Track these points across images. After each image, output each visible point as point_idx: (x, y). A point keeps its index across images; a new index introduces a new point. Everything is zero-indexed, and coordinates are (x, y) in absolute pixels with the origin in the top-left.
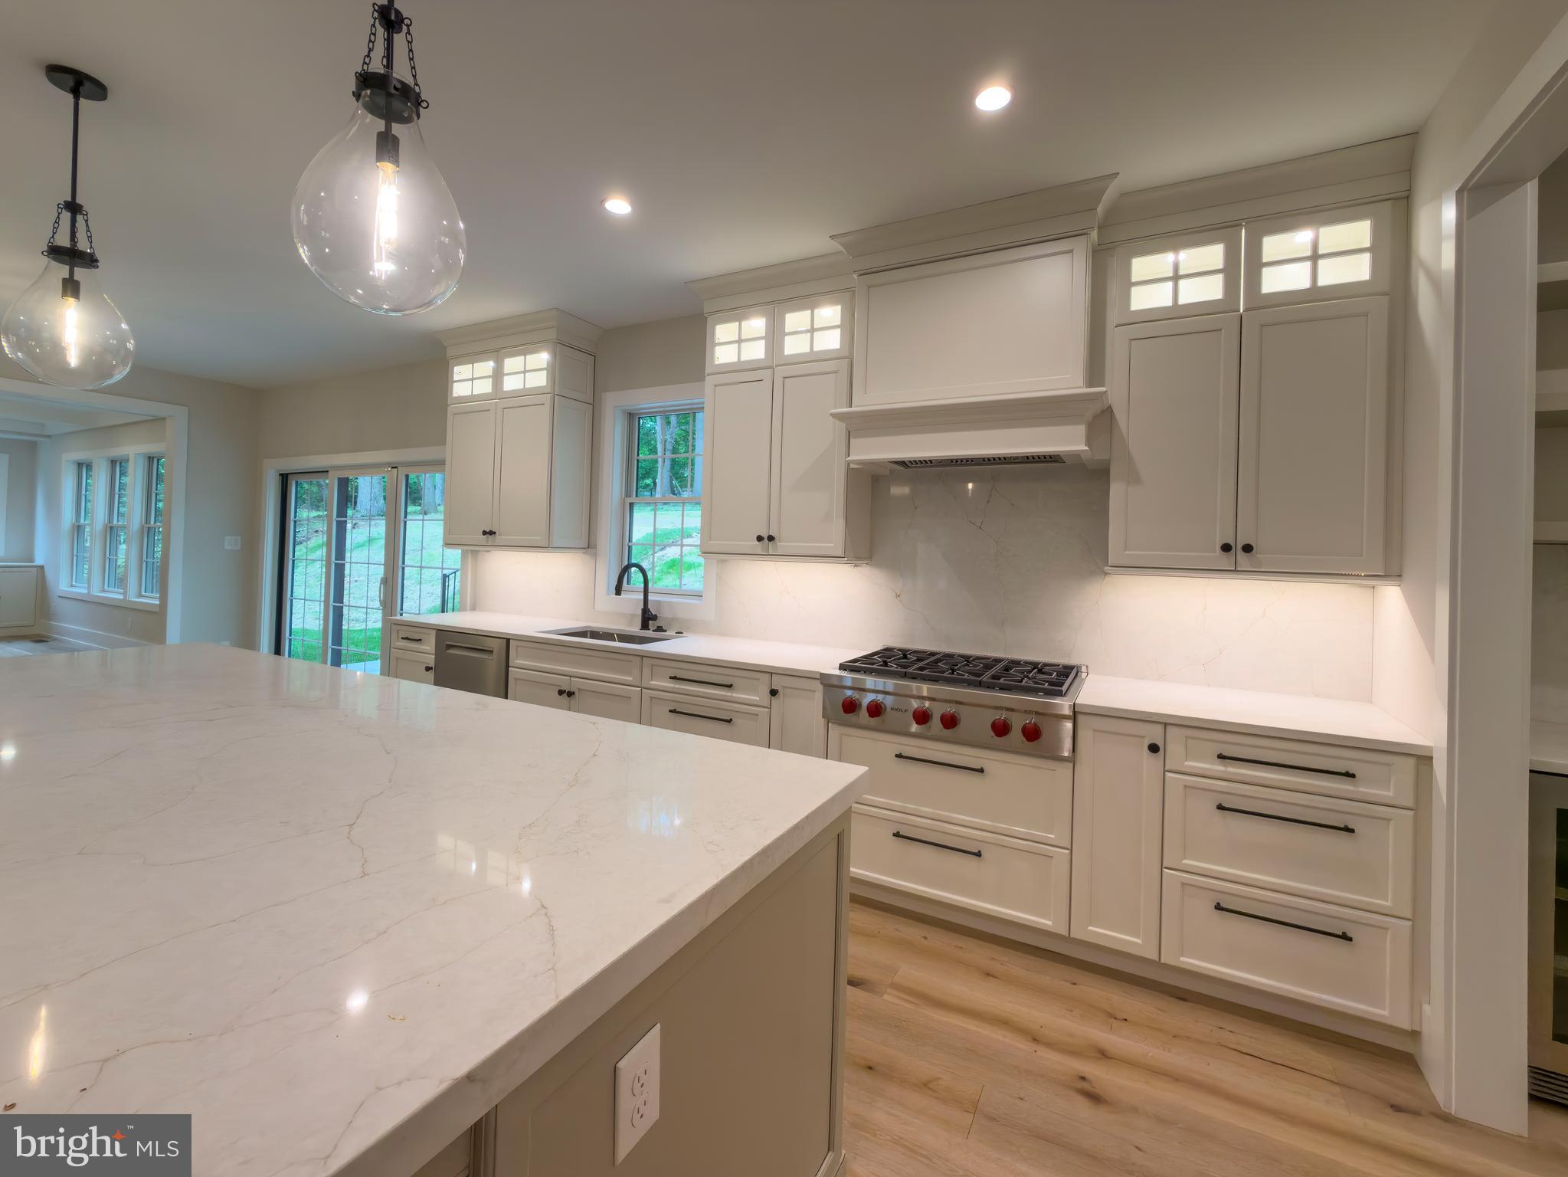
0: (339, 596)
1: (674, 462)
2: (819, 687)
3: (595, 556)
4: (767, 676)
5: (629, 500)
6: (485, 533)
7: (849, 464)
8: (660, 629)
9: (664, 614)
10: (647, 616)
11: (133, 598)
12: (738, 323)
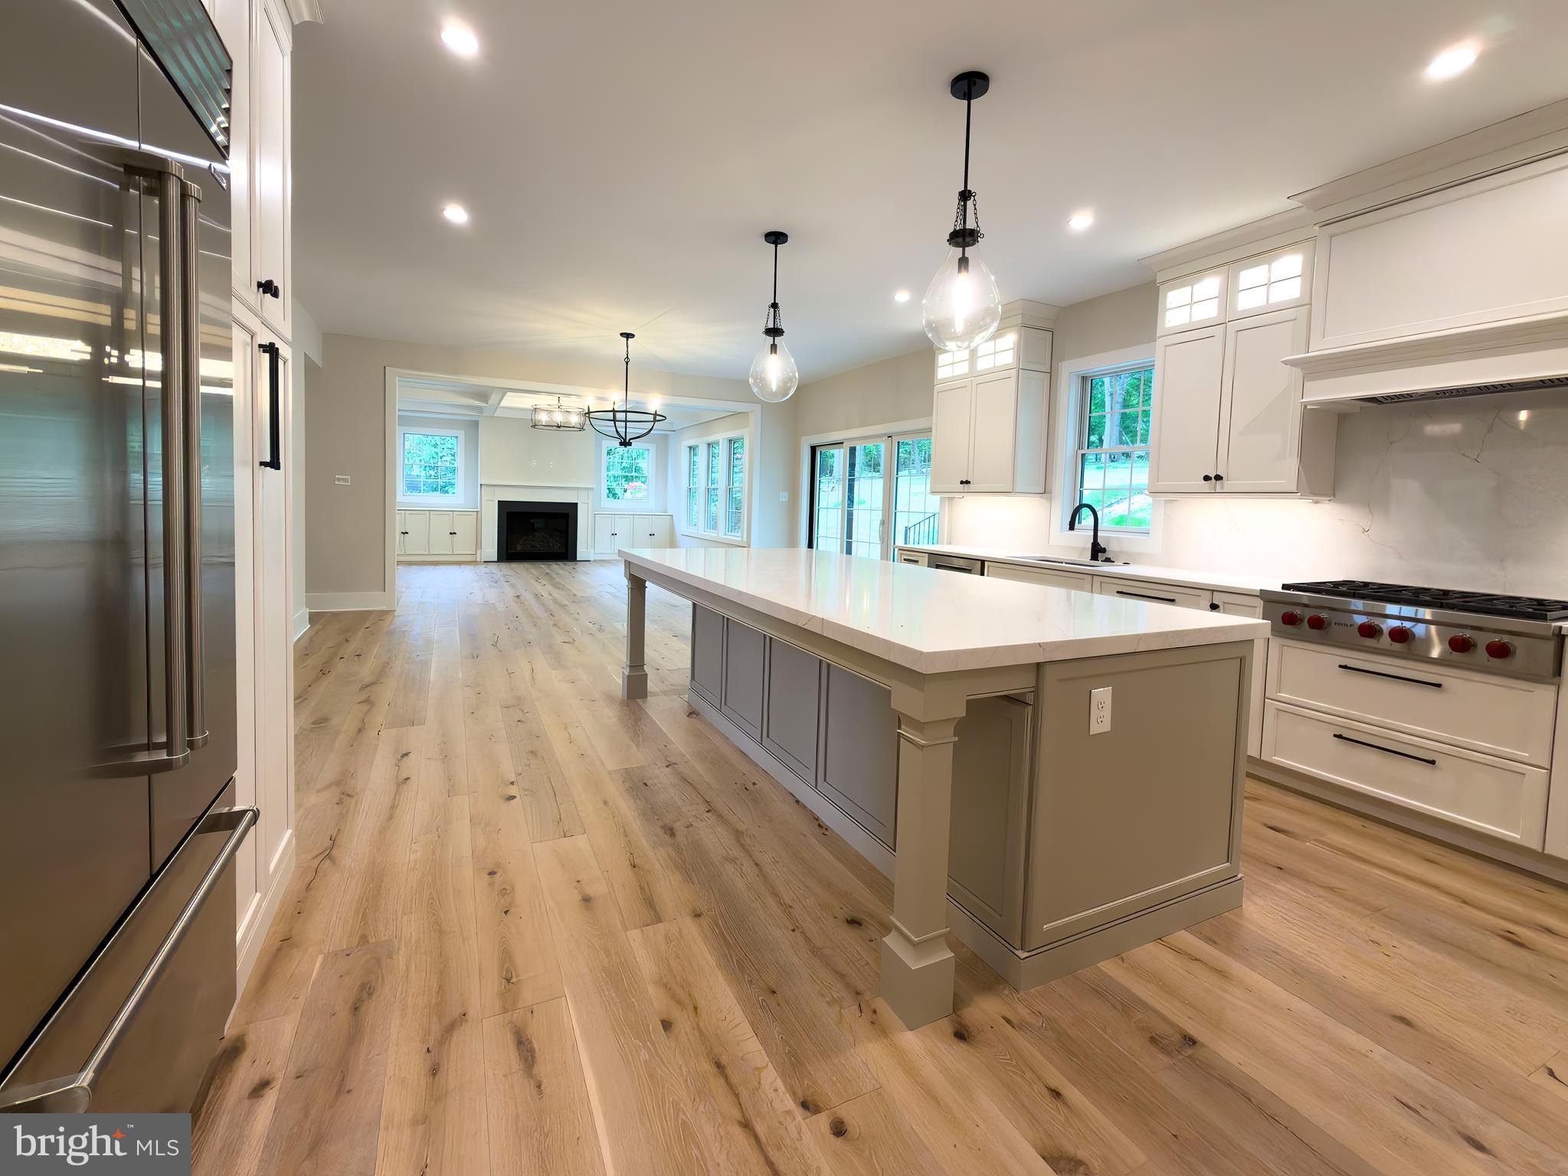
0: (850, 535)
1: (1124, 416)
2: (1260, 603)
3: (1050, 500)
4: (1210, 593)
5: (1081, 452)
6: (962, 482)
7: (1306, 406)
8: (1108, 560)
9: (1112, 548)
10: (1096, 548)
11: (722, 535)
12: (1190, 287)
